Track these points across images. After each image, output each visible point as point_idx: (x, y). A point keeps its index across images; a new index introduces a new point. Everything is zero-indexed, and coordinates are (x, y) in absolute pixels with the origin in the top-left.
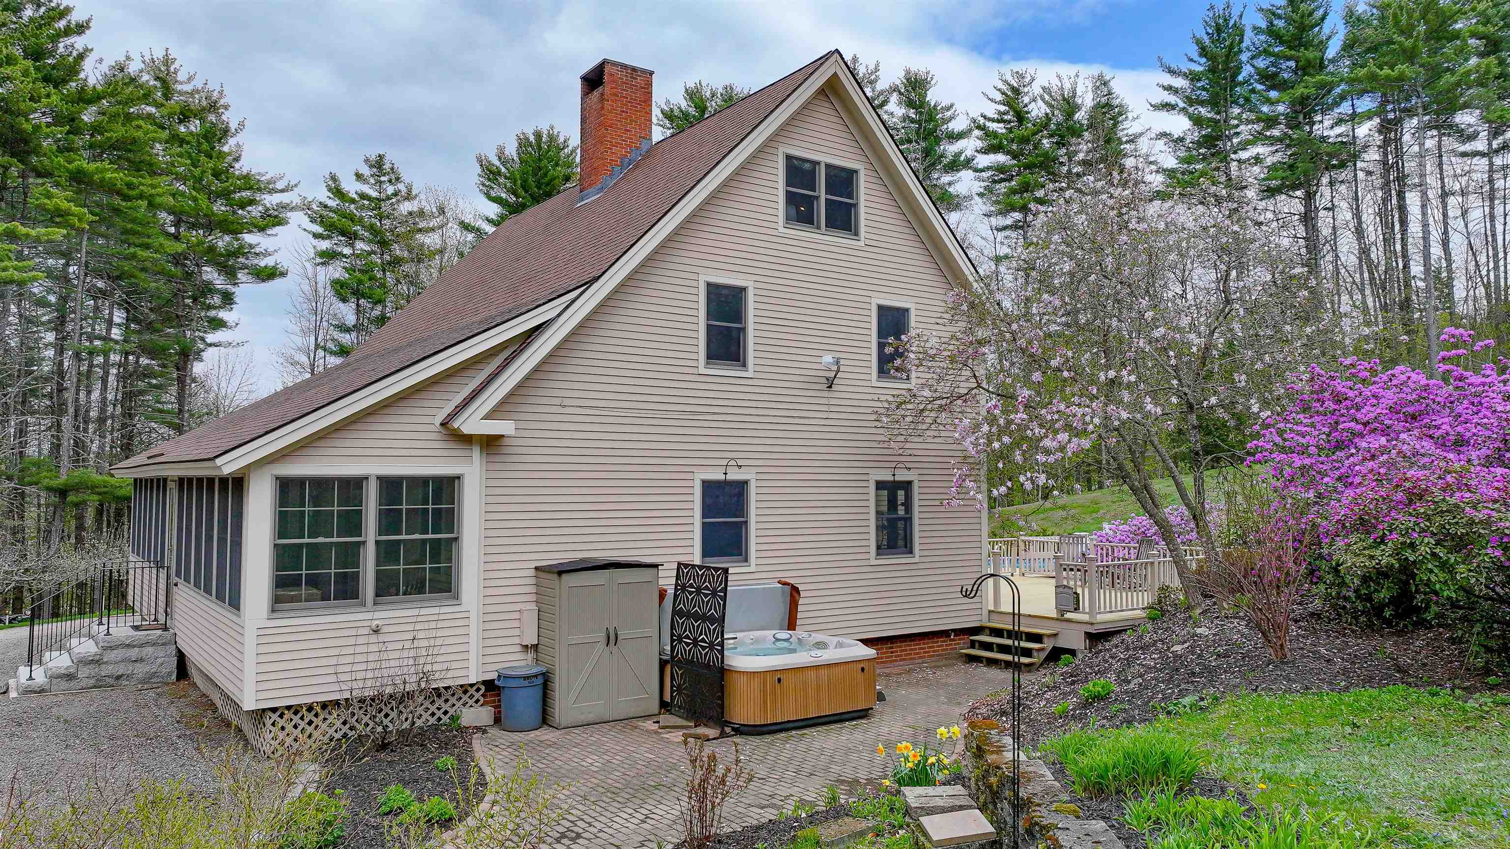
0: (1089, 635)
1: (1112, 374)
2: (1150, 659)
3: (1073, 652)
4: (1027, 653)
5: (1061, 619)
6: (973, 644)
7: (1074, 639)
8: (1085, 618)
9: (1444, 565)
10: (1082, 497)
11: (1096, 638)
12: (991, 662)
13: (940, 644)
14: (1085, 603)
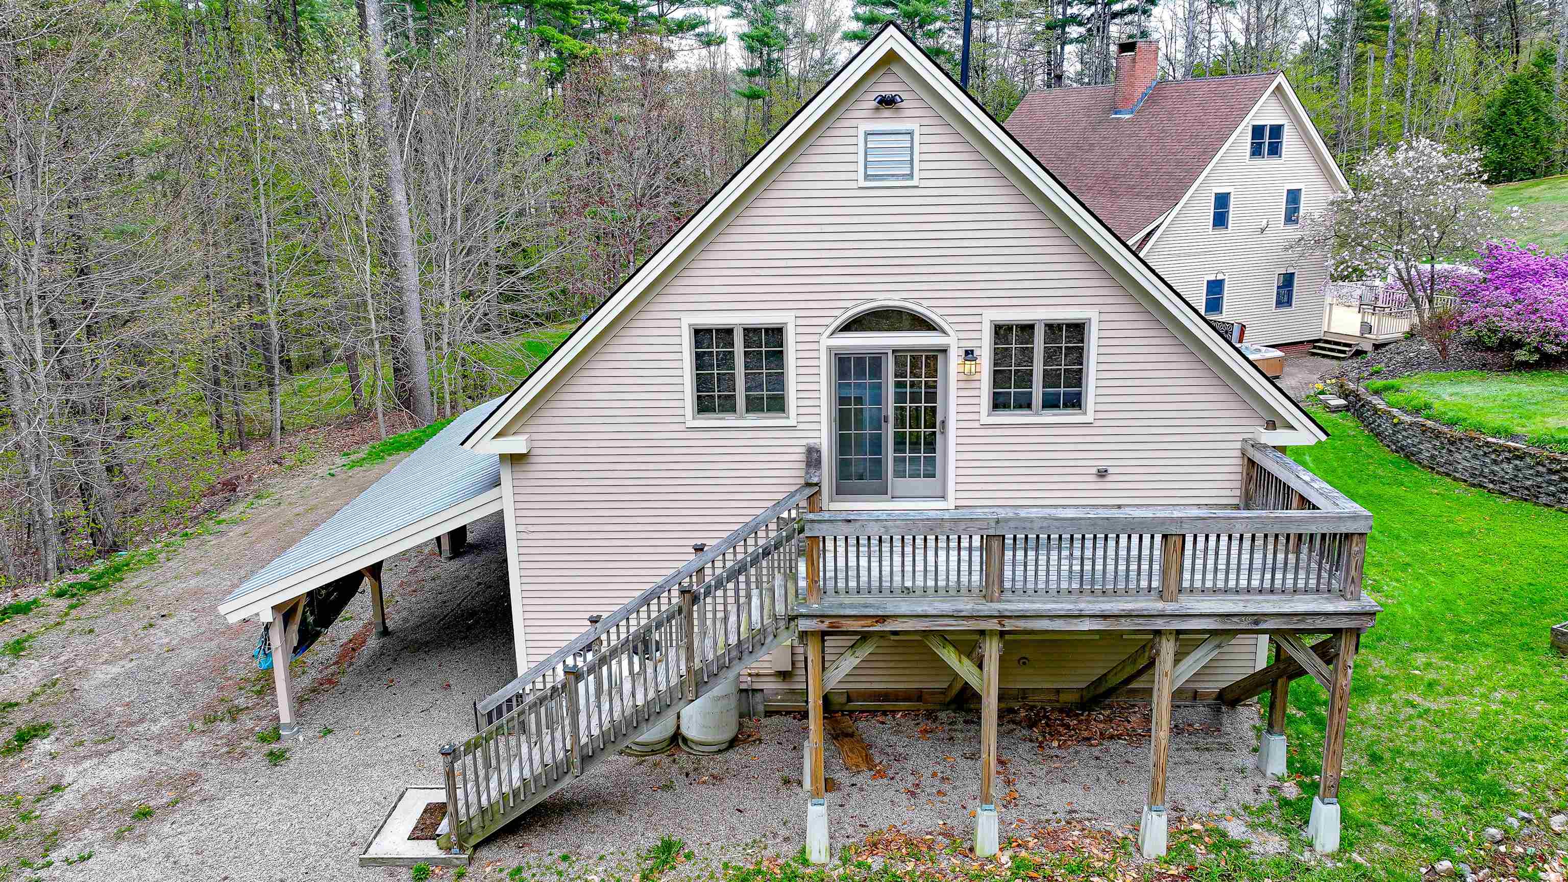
0: (1374, 345)
1: (1399, 247)
2: (1399, 358)
3: (1366, 352)
4: (1344, 352)
5: (1362, 336)
6: (1315, 347)
7: (1367, 347)
8: (1374, 337)
9: (1489, 337)
10: (1341, 283)
11: (1377, 347)
12: (1324, 356)
13: (1300, 347)
14: (1374, 330)
